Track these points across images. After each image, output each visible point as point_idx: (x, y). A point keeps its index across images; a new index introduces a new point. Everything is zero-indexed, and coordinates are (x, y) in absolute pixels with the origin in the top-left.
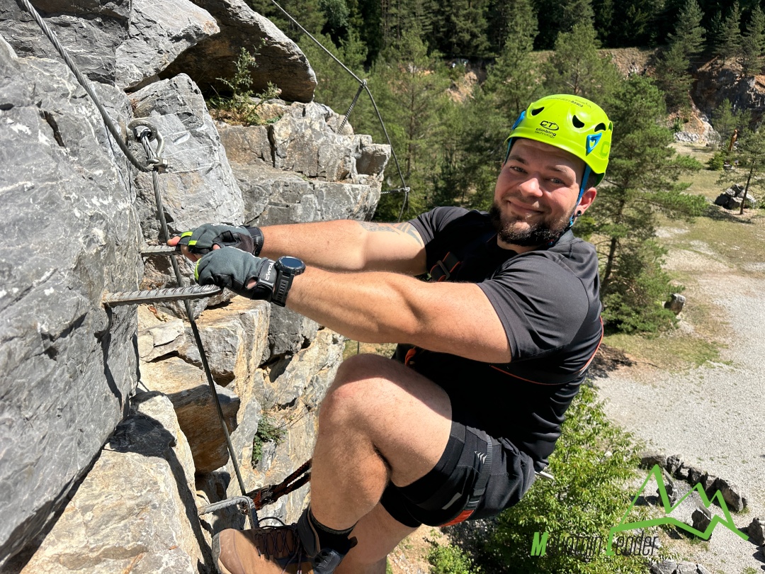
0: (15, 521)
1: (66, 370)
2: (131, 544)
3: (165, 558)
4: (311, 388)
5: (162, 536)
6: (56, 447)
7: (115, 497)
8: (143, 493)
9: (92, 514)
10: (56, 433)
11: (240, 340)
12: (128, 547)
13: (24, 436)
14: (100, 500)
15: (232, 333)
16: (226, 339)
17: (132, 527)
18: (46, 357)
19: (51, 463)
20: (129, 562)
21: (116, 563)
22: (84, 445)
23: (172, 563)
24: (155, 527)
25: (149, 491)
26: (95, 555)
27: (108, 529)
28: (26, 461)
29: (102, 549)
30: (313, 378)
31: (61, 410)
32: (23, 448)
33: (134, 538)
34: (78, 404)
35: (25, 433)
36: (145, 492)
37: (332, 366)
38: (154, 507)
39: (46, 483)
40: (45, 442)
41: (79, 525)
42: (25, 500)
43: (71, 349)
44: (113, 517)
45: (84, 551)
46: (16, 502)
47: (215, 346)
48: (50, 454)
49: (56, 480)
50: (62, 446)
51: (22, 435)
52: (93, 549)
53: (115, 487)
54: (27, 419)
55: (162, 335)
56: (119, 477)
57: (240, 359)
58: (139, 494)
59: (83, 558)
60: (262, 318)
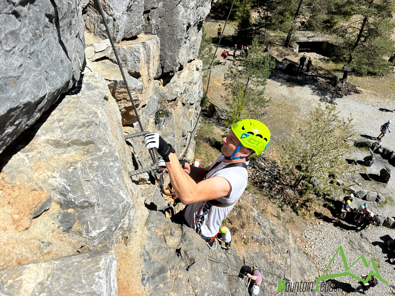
0: (9, 105)
1: (29, 31)
2: (85, 139)
3: (104, 148)
4: (185, 95)
5: (102, 139)
6: (31, 75)
7: (75, 116)
8: (89, 117)
9: (63, 123)
10: (29, 67)
11: (142, 55)
12: (84, 140)
13: (6, 60)
14: (67, 117)
15: (137, 50)
16: (134, 53)
17: (85, 132)
18: (13, 17)
19: (28, 82)
20: (85, 148)
21: (78, 148)
22: (50, 82)
23: (108, 151)
24: (98, 134)
25: (92, 116)
26: (67, 142)
27: (73, 132)
28: (10, 74)
29: (70, 140)
30: (186, 89)
31: (30, 54)
32: (7, 66)
33: (87, 137)
34: (42, 56)
35: (7, 59)
36: (90, 116)
37: (196, 83)
38: (96, 124)
39: (26, 91)
40: (22, 69)
41: (57, 127)
42: (13, 96)
43: (30, 18)
44: (75, 126)
45: (61, 140)
46: (8, 95)
47: (129, 58)
48: (27, 77)
49: (32, 92)
50: (34, 75)
51: (5, 59)
52: (65, 139)
53: (74, 112)
54: (7, 50)
55: (99, 46)
56: (76, 108)
57: (142, 66)
58: (87, 117)
59: (61, 143)
60: (155, 47)
